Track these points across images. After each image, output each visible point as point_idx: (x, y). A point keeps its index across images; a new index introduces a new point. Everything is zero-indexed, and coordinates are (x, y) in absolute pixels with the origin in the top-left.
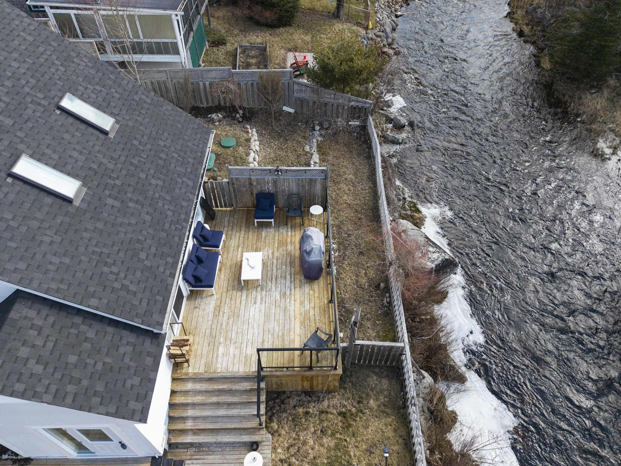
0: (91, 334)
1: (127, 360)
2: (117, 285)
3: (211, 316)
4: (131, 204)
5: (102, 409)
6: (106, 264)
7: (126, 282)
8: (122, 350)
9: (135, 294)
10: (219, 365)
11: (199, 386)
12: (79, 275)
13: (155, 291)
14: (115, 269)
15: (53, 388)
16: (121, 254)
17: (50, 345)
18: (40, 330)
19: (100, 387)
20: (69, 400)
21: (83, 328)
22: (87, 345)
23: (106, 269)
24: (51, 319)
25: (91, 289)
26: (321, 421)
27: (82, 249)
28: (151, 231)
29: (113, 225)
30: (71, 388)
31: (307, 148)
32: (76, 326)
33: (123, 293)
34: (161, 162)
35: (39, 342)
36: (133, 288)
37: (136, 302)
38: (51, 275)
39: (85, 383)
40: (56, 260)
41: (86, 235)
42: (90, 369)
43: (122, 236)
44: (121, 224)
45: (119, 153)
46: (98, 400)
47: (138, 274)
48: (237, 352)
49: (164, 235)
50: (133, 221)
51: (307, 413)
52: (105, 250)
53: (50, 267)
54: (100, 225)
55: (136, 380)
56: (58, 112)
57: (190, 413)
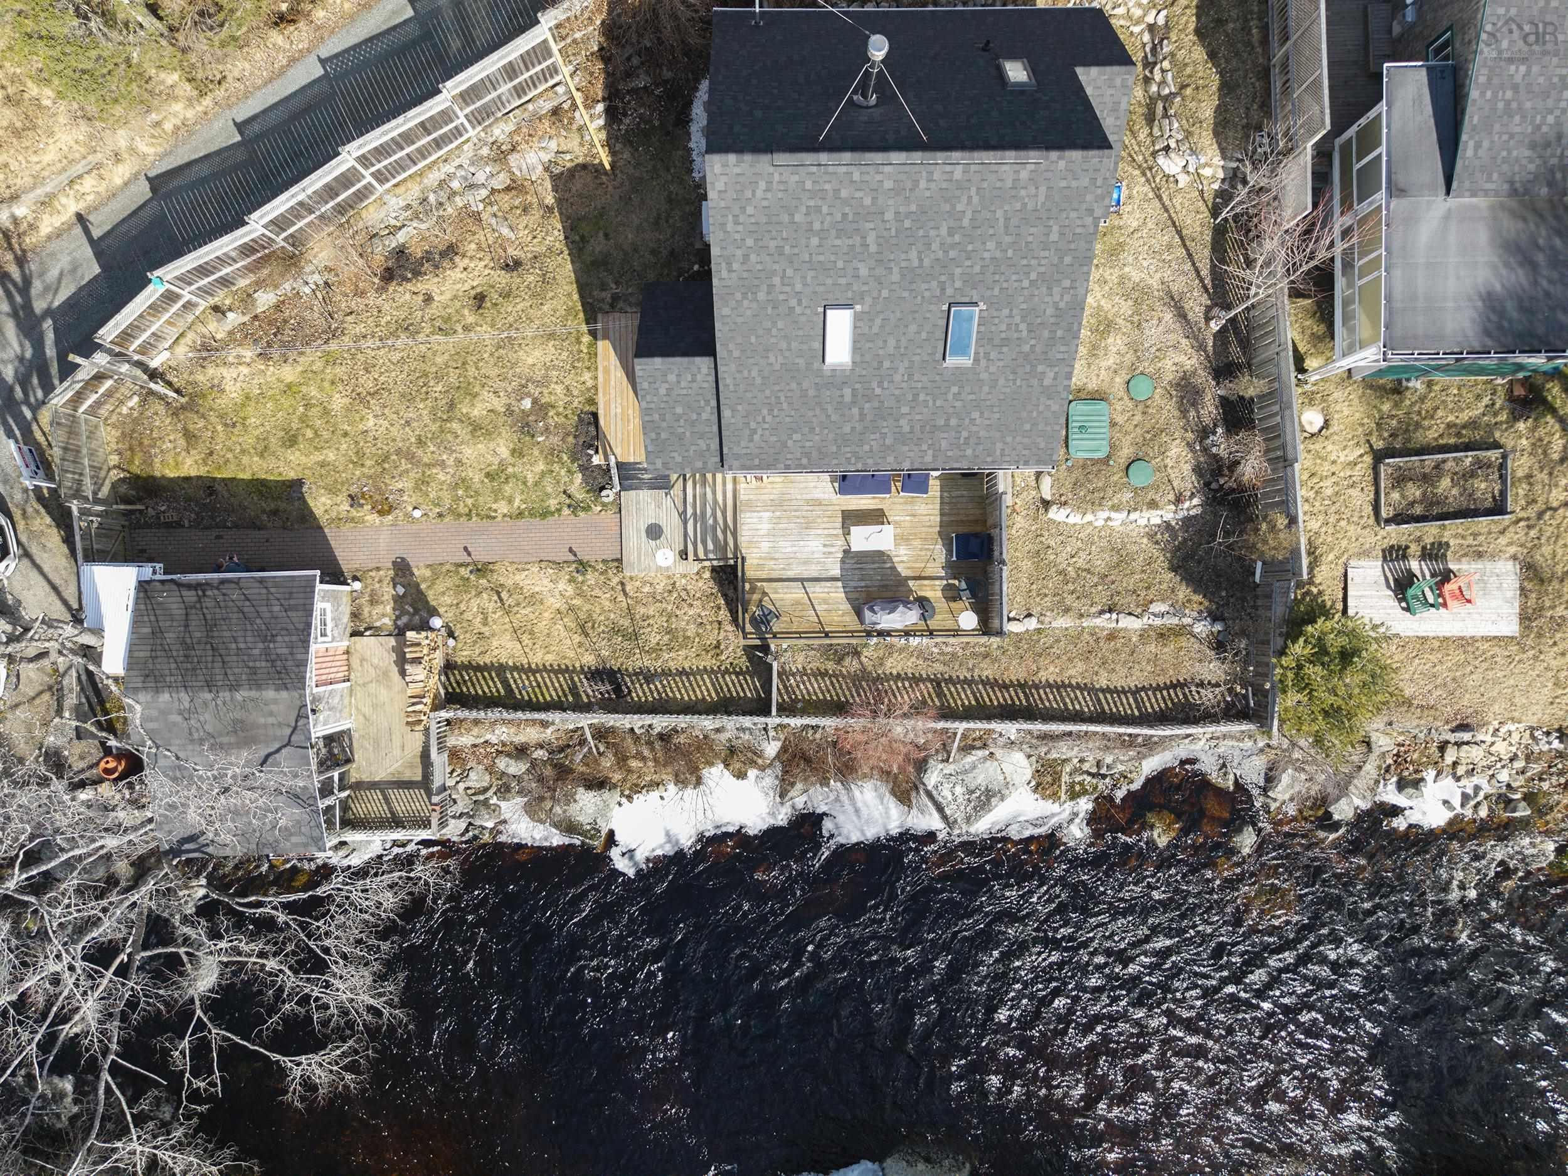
0: (704, 416)
1: (693, 448)
2: (753, 425)
3: (808, 497)
4: (855, 411)
5: (648, 442)
6: (771, 411)
7: (760, 432)
8: (700, 442)
9: (751, 440)
10: (748, 515)
11: (730, 495)
12: (749, 395)
13: (764, 456)
14: (768, 419)
15: (652, 406)
16: (788, 419)
17: (684, 392)
18: (693, 381)
19: (663, 436)
20: (647, 418)
21: (708, 409)
22: (694, 416)
23: (765, 412)
24: (705, 385)
25: (740, 408)
26: (711, 623)
27: (777, 388)
28: (831, 436)
29: (819, 404)
30: (656, 417)
31: (1158, 607)
32: (707, 402)
33: (747, 432)
34: (941, 422)
35: (683, 384)
36: (756, 437)
37: (743, 444)
38: (738, 376)
39: (664, 424)
40: (754, 373)
41: (794, 386)
42: (676, 424)
43: (810, 413)
44: (824, 410)
45: (924, 379)
46: (653, 435)
47: (774, 439)
48: (762, 532)
49: (834, 449)
50: (833, 418)
51: (719, 608)
52: (785, 406)
53: (746, 373)
54: (812, 393)
55: (679, 459)
56: (945, 307)
57: (708, 490)
